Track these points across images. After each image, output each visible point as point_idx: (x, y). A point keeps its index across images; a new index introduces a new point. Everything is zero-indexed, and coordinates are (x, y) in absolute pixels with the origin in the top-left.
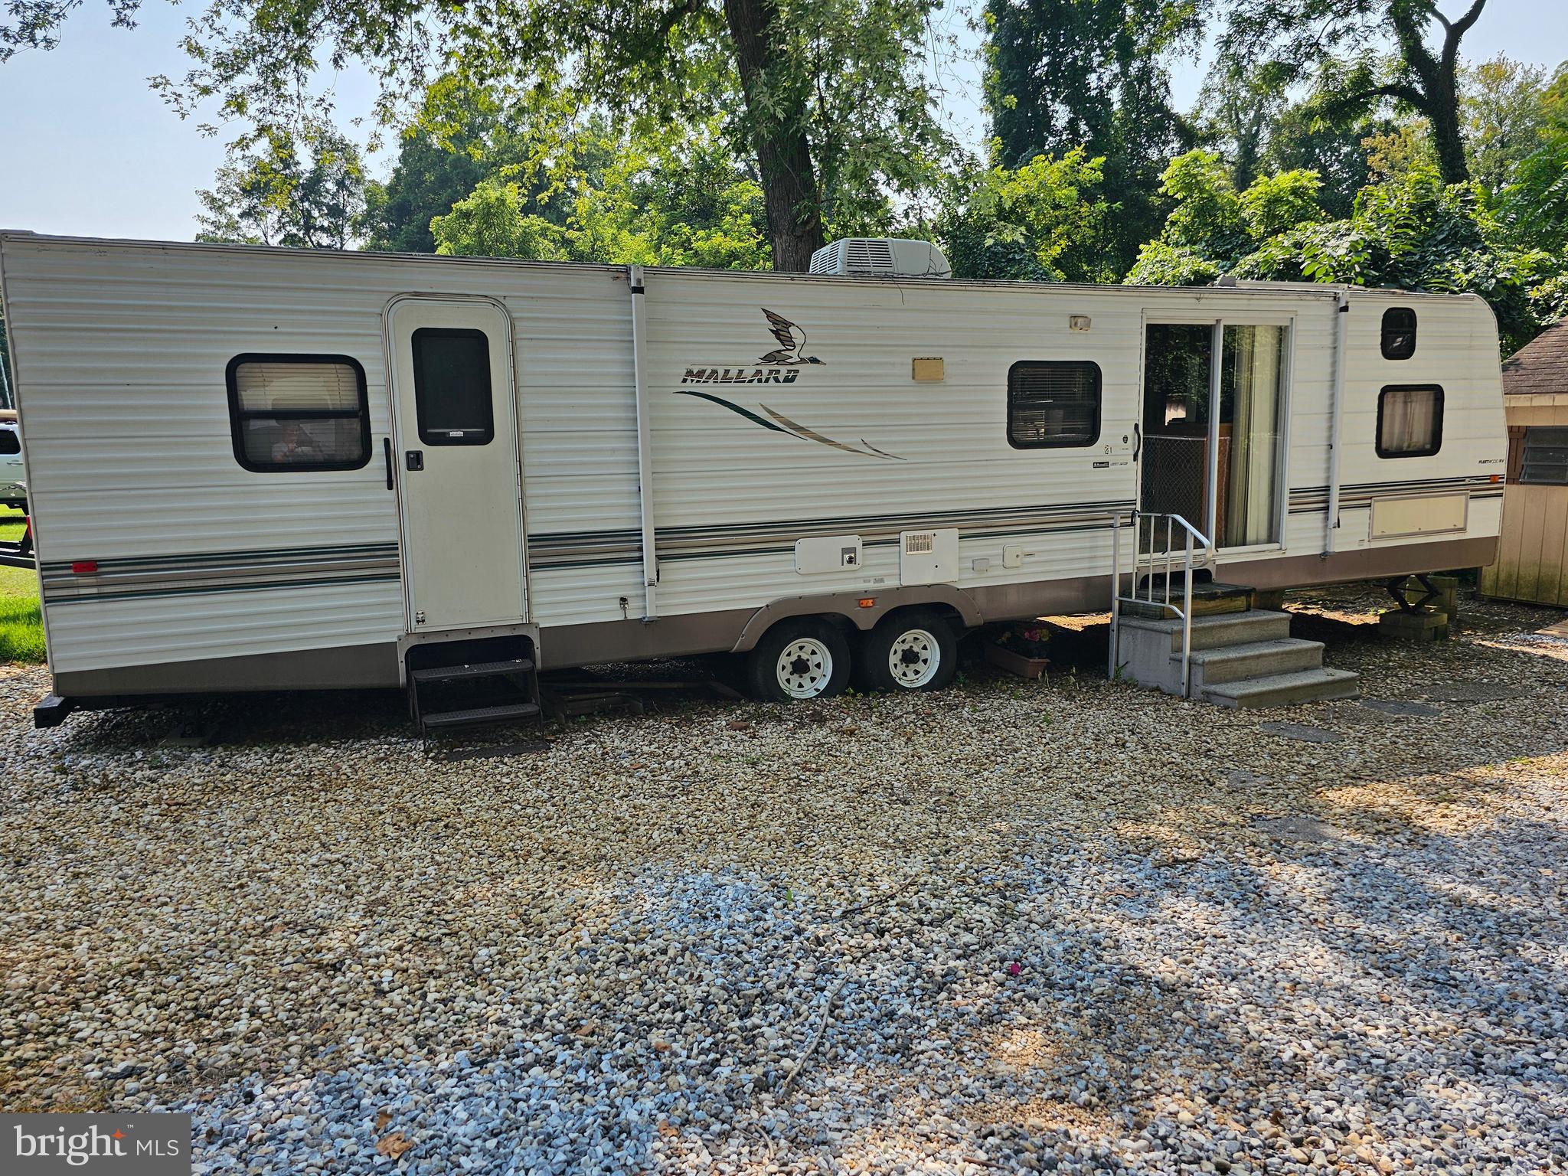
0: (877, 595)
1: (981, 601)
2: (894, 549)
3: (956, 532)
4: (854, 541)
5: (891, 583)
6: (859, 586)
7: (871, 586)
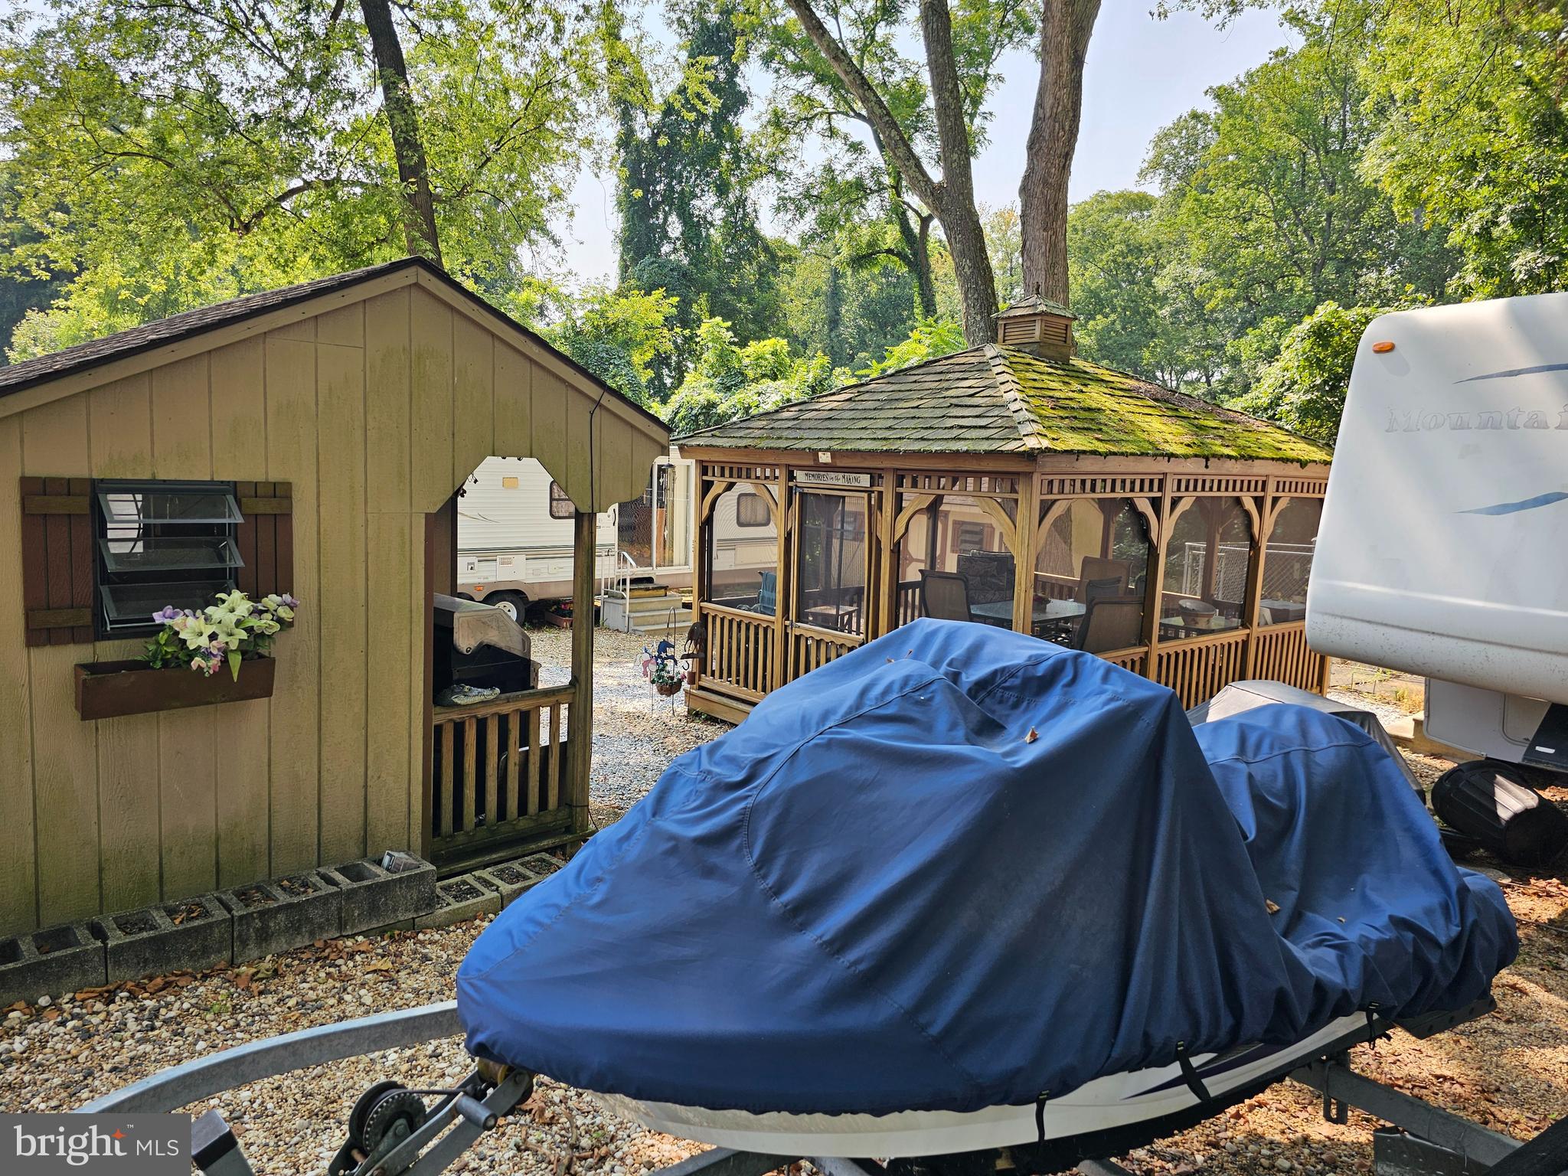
0: (484, 585)
1: (537, 589)
2: (493, 563)
3: (524, 557)
4: (474, 559)
5: (492, 579)
6: (476, 581)
7: (482, 581)
